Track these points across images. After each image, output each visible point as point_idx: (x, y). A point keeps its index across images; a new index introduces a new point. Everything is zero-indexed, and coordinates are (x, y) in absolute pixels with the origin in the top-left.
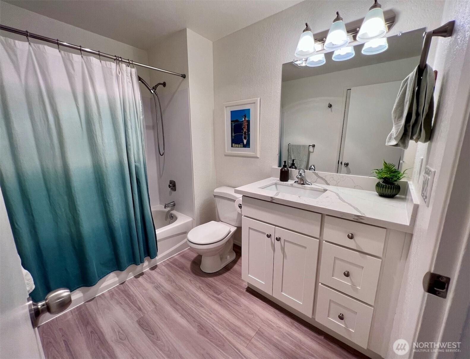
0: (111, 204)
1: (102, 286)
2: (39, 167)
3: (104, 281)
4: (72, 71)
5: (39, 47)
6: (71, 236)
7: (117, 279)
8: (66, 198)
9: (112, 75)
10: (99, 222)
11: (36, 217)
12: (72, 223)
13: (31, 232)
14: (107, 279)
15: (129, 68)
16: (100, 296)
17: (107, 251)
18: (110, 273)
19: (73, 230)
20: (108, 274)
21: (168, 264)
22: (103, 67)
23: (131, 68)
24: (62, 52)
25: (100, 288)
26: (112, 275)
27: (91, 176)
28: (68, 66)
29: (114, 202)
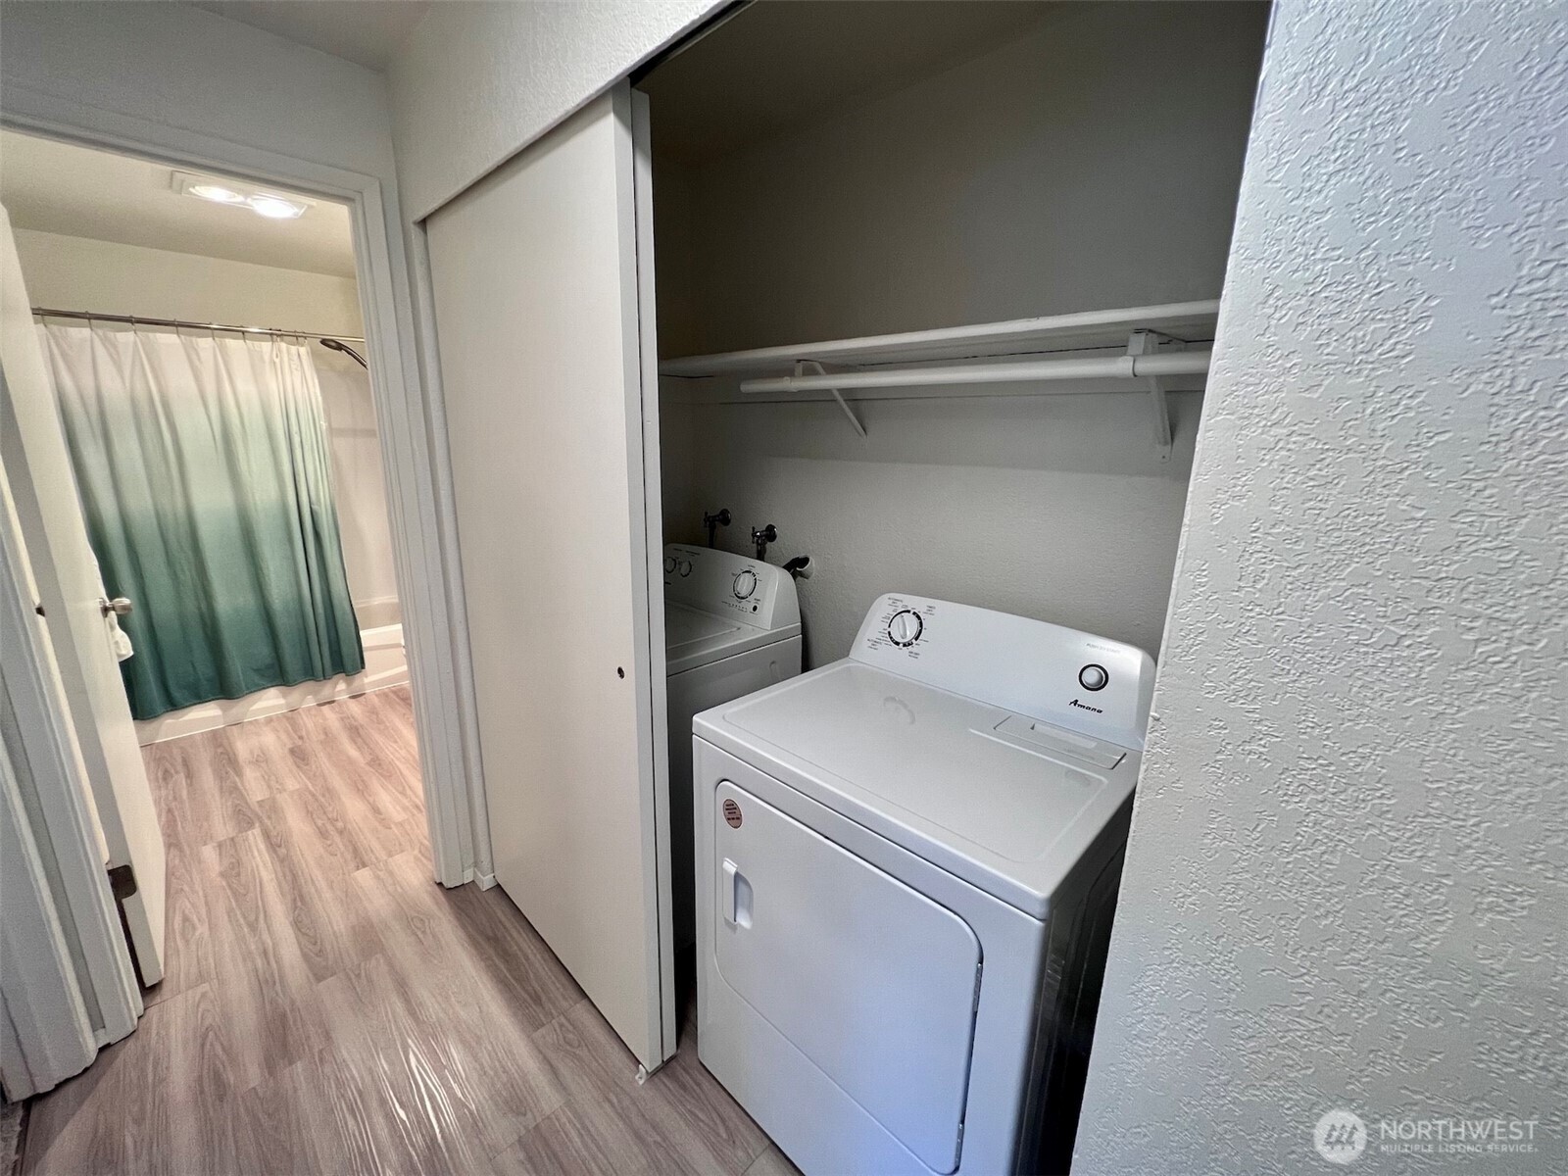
0: (265, 571)
1: (255, 707)
2: (150, 507)
3: (260, 699)
4: (197, 363)
5: (148, 337)
6: (202, 616)
7: (282, 701)
8: (190, 553)
9: (264, 362)
10: (247, 600)
11: (147, 580)
12: (201, 595)
13: (140, 599)
14: (265, 696)
15: (293, 349)
16: (250, 722)
17: (264, 651)
18: (268, 687)
19: (203, 606)
20: (264, 688)
21: (386, 695)
22: (249, 349)
23: (288, 343)
24: (183, 337)
25: (252, 709)
26: (273, 692)
27: (234, 524)
28: (192, 357)
29: (272, 568)
